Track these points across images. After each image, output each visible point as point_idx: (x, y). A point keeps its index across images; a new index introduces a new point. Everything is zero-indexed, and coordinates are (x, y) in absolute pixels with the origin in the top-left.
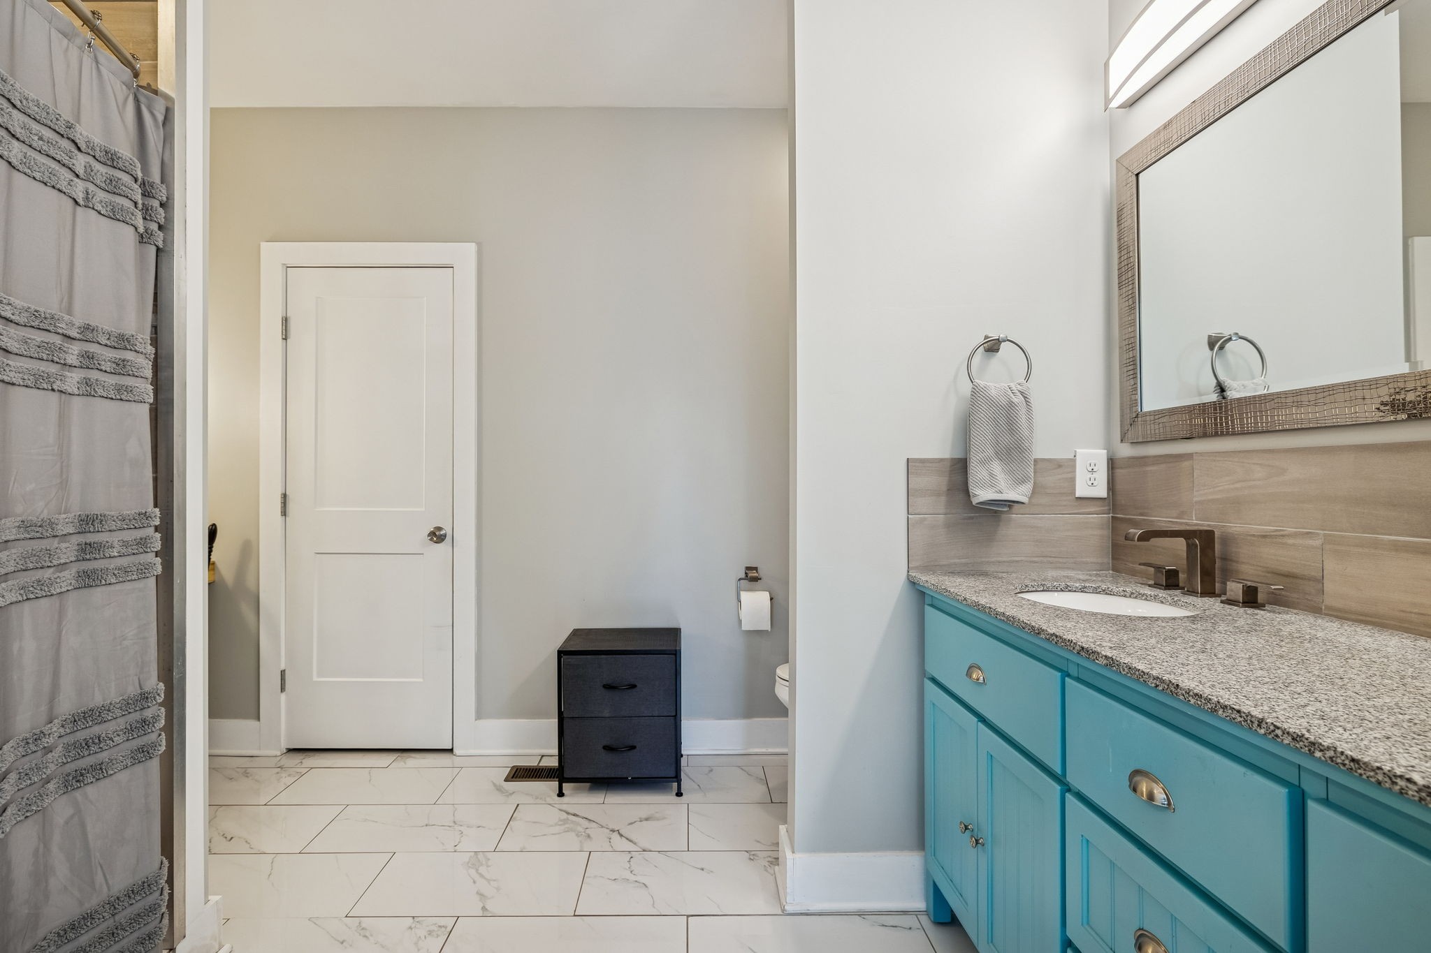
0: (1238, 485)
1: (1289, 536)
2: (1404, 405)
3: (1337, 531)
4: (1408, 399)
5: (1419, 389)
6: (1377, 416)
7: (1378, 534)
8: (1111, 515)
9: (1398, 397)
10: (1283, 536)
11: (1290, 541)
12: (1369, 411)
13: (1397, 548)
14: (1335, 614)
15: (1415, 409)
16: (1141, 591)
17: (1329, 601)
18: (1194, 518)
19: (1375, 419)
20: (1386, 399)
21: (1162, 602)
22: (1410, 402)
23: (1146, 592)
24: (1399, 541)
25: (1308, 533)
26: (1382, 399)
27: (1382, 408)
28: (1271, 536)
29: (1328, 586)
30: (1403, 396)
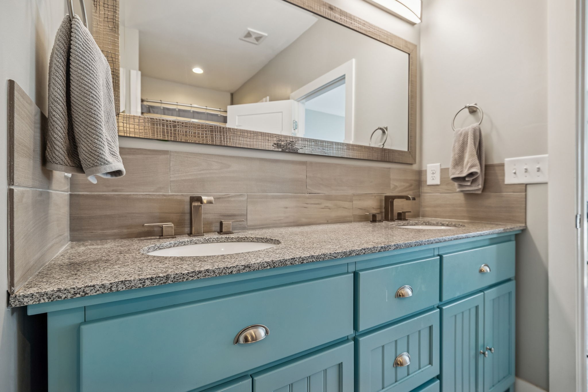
0: (202, 172)
1: (232, 197)
2: (281, 145)
3: (253, 193)
4: (282, 144)
5: (285, 141)
6: (272, 148)
7: (267, 193)
8: (69, 193)
9: (279, 142)
10: (229, 197)
11: (233, 199)
12: (270, 146)
13: (274, 197)
14: (251, 228)
15: (284, 148)
16: (181, 241)
17: (249, 223)
18: (170, 192)
19: (272, 149)
20: (275, 142)
21: (196, 243)
22: (282, 145)
23: (184, 240)
24: (274, 195)
25: (240, 195)
26: (274, 142)
27: (274, 145)
28: (223, 198)
29: (249, 217)
30: (280, 143)
